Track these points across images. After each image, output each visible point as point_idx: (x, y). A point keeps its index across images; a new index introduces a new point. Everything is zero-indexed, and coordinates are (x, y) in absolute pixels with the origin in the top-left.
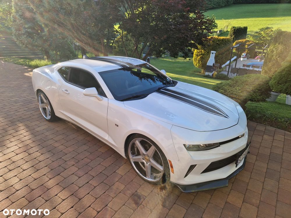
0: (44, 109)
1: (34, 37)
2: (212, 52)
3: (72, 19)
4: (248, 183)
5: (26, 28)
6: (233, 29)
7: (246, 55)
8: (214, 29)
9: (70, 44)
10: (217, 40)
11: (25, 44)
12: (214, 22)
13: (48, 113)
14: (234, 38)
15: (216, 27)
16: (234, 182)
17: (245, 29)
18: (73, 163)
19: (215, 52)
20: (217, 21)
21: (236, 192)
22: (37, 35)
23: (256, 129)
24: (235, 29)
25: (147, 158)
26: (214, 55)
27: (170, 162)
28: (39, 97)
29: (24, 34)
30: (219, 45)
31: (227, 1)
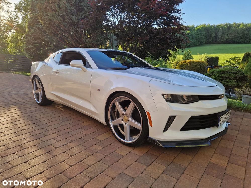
0: (37, 95)
4: (232, 149)
5: (35, 43)
6: (206, 58)
13: (40, 98)
16: (217, 148)
17: (217, 58)
18: (55, 131)
20: (192, 55)
21: (220, 155)
22: (43, 49)
23: (235, 114)
24: (208, 58)
25: (126, 118)
27: (148, 113)
28: (34, 83)
29: (33, 48)
30: (195, 66)
31: (200, 41)
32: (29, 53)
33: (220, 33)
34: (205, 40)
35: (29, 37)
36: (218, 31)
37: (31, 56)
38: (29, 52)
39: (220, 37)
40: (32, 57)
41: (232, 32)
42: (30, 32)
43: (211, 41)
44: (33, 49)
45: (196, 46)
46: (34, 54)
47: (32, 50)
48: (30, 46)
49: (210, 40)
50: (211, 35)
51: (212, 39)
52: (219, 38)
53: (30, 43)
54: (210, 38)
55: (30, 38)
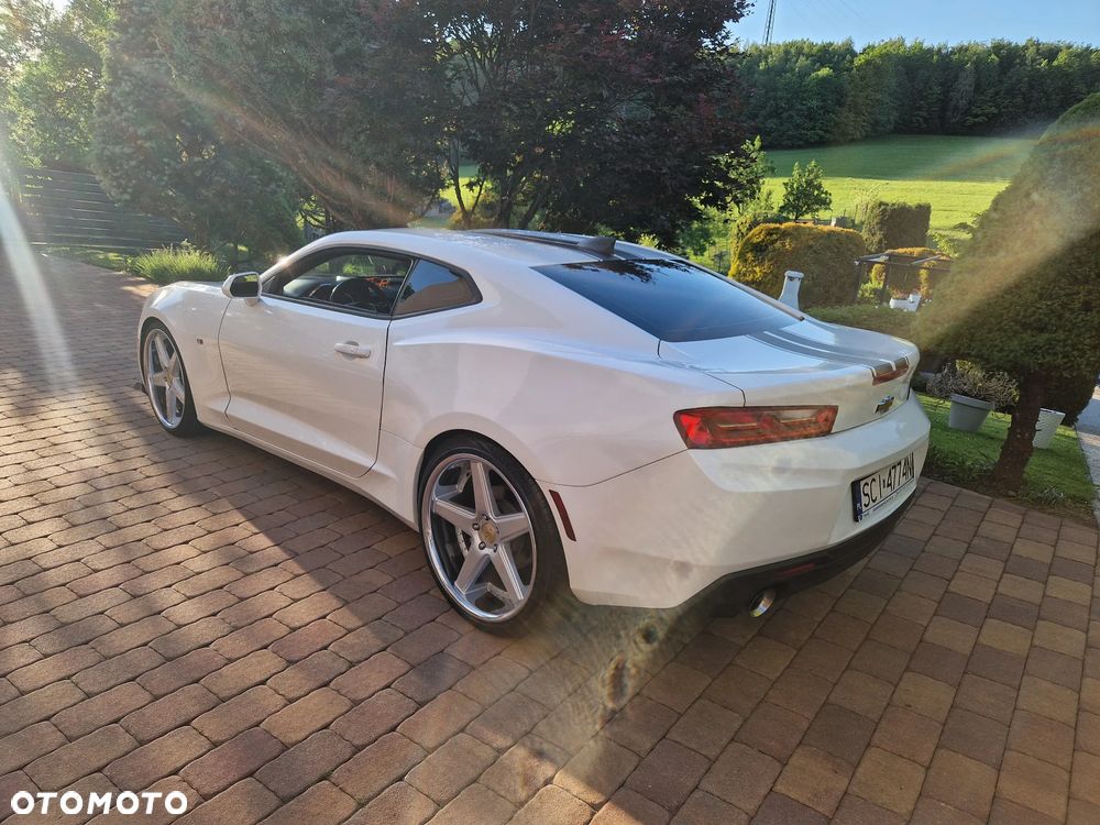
1: (165, 170)
2: (788, 273)
3: (294, 108)
5: (141, 138)
6: (877, 211)
7: (922, 301)
8: (817, 210)
9: (287, 207)
10: (809, 235)
11: (129, 190)
12: (819, 187)
14: (880, 242)
15: (825, 203)
17: (924, 212)
19: (801, 275)
20: (828, 184)
24: (885, 210)
26: (797, 284)
29: (130, 157)
30: (815, 252)
31: (872, 121)
32: (116, 179)
33: (966, 84)
34: (894, 115)
35: (113, 111)
36: (957, 77)
37: (125, 191)
38: (115, 175)
39: (963, 103)
40: (127, 197)
41: (1019, 81)
42: (118, 90)
43: (921, 120)
44: (133, 163)
45: (853, 141)
46: (134, 182)
47: (126, 167)
48: (117, 149)
49: (917, 115)
50: (925, 94)
51: (924, 114)
52: (956, 108)
53: (121, 135)
54: (920, 108)
55: (120, 114)
